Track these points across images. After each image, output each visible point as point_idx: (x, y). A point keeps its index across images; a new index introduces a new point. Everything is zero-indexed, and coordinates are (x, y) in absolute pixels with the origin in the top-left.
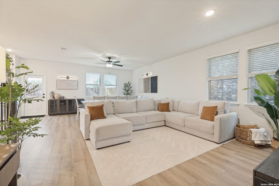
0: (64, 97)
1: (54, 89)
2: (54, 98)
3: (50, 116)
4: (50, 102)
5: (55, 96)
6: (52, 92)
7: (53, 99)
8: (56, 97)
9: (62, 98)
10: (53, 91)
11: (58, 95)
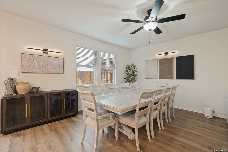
0: (38, 88)
1: (15, 73)
2: (15, 92)
3: (4, 135)
4: (5, 103)
5: (19, 88)
6: (11, 79)
7: (14, 95)
8: (21, 90)
9: (35, 91)
10: (14, 77)
11: (26, 85)
